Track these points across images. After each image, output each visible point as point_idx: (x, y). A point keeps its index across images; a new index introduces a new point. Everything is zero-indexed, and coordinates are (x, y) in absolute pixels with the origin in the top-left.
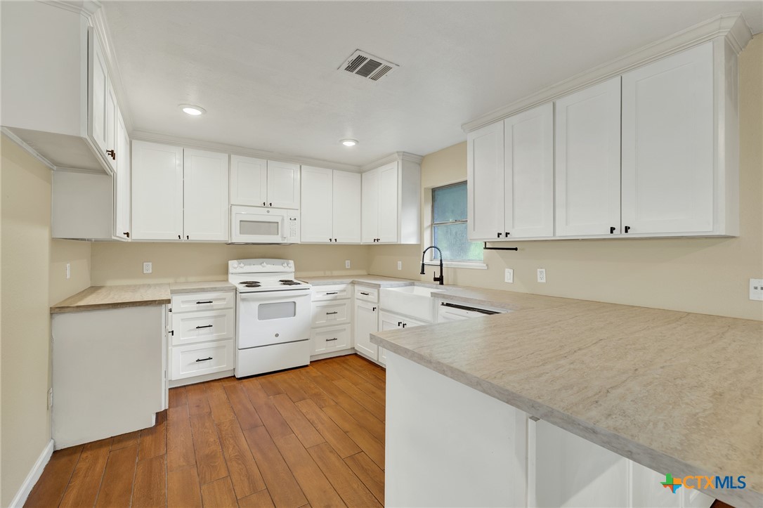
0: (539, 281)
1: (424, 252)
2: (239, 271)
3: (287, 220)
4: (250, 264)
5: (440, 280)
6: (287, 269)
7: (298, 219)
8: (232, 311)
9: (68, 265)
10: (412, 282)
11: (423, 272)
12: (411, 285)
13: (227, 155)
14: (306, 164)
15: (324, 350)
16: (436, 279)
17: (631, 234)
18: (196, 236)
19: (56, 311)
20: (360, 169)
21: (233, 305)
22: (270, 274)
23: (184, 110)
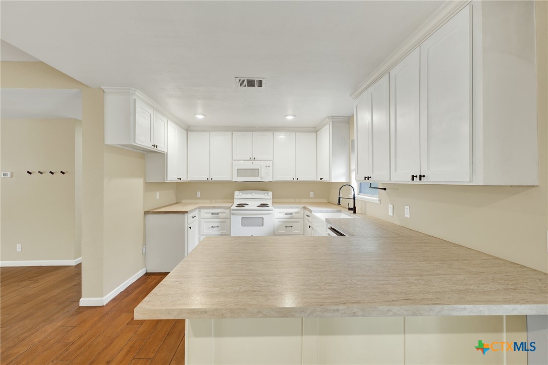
0: (406, 216)
1: (340, 189)
2: (240, 197)
3: (264, 167)
4: (246, 194)
5: (354, 210)
6: (267, 197)
7: (271, 166)
8: (228, 220)
9: (158, 193)
11: (339, 203)
12: (338, 212)
13: (231, 133)
14: (277, 131)
16: (350, 209)
17: (425, 181)
18: (216, 178)
19: (147, 213)
20: (315, 130)
21: (229, 217)
22: (253, 200)
23: (197, 116)
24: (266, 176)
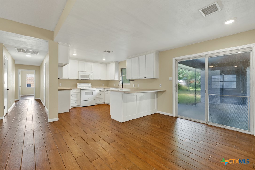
0: (138, 86)
2: (80, 86)
3: (90, 75)
5: (122, 87)
6: (90, 85)
7: (92, 75)
8: (80, 93)
10: (117, 88)
11: (119, 86)
13: (78, 61)
14: (94, 62)
15: (98, 102)
16: (121, 87)
17: (146, 78)
20: (106, 64)
21: (80, 92)
22: (87, 86)
23: (73, 54)
24: (91, 78)
